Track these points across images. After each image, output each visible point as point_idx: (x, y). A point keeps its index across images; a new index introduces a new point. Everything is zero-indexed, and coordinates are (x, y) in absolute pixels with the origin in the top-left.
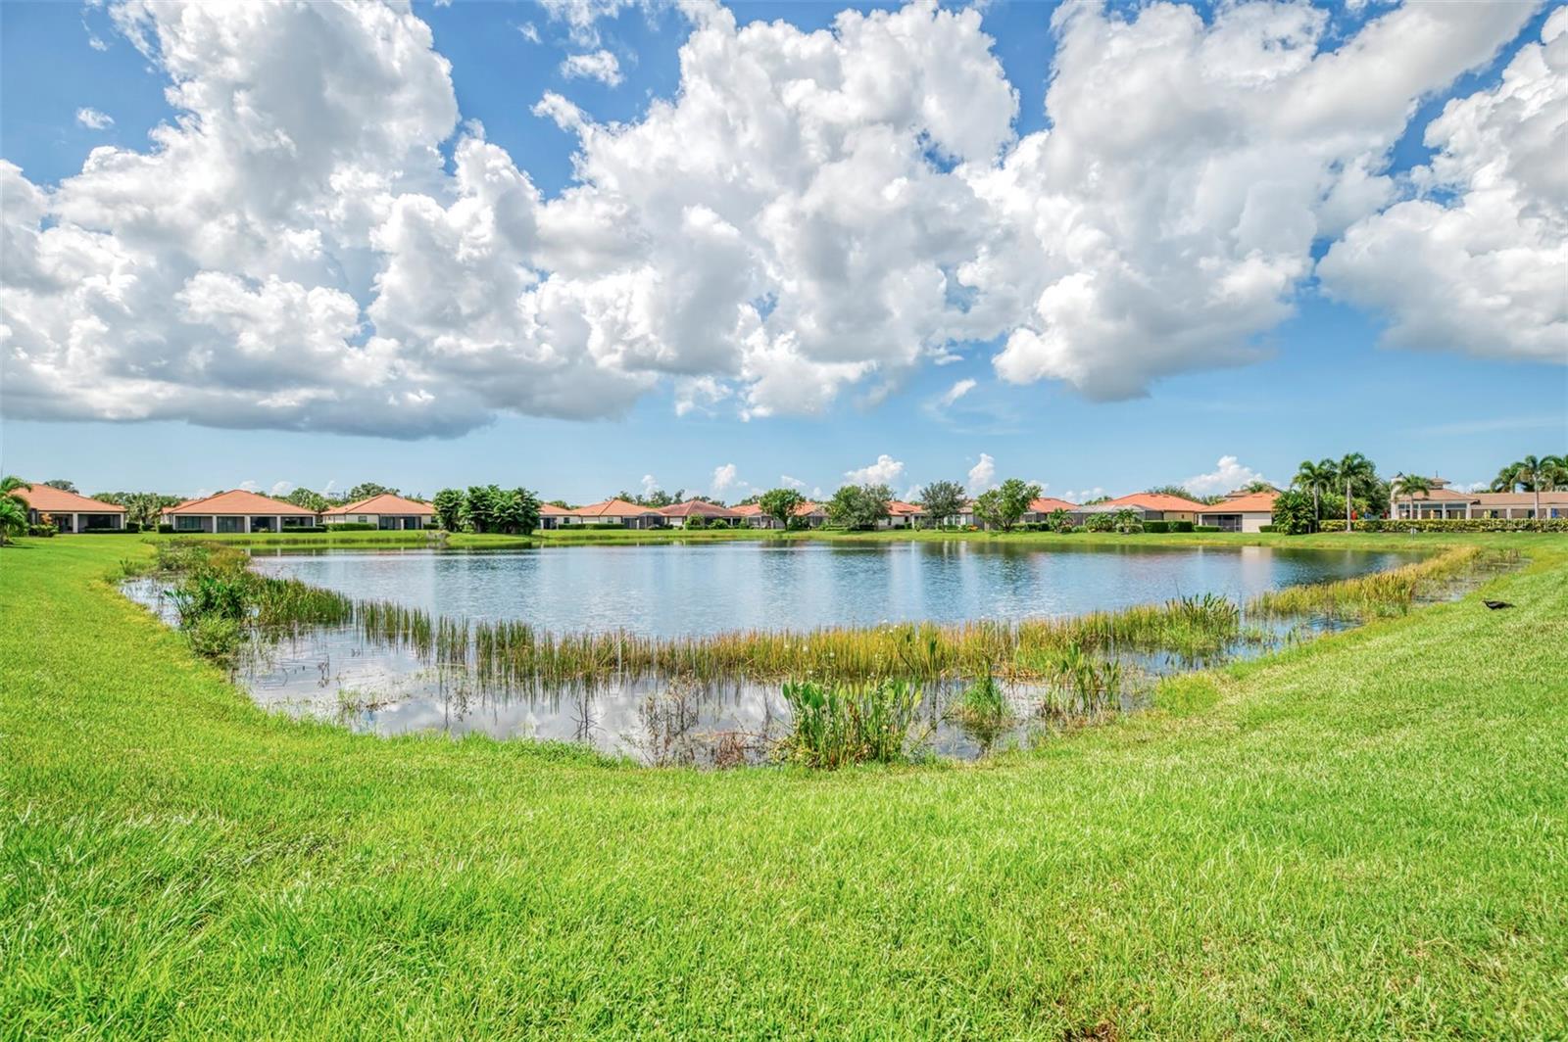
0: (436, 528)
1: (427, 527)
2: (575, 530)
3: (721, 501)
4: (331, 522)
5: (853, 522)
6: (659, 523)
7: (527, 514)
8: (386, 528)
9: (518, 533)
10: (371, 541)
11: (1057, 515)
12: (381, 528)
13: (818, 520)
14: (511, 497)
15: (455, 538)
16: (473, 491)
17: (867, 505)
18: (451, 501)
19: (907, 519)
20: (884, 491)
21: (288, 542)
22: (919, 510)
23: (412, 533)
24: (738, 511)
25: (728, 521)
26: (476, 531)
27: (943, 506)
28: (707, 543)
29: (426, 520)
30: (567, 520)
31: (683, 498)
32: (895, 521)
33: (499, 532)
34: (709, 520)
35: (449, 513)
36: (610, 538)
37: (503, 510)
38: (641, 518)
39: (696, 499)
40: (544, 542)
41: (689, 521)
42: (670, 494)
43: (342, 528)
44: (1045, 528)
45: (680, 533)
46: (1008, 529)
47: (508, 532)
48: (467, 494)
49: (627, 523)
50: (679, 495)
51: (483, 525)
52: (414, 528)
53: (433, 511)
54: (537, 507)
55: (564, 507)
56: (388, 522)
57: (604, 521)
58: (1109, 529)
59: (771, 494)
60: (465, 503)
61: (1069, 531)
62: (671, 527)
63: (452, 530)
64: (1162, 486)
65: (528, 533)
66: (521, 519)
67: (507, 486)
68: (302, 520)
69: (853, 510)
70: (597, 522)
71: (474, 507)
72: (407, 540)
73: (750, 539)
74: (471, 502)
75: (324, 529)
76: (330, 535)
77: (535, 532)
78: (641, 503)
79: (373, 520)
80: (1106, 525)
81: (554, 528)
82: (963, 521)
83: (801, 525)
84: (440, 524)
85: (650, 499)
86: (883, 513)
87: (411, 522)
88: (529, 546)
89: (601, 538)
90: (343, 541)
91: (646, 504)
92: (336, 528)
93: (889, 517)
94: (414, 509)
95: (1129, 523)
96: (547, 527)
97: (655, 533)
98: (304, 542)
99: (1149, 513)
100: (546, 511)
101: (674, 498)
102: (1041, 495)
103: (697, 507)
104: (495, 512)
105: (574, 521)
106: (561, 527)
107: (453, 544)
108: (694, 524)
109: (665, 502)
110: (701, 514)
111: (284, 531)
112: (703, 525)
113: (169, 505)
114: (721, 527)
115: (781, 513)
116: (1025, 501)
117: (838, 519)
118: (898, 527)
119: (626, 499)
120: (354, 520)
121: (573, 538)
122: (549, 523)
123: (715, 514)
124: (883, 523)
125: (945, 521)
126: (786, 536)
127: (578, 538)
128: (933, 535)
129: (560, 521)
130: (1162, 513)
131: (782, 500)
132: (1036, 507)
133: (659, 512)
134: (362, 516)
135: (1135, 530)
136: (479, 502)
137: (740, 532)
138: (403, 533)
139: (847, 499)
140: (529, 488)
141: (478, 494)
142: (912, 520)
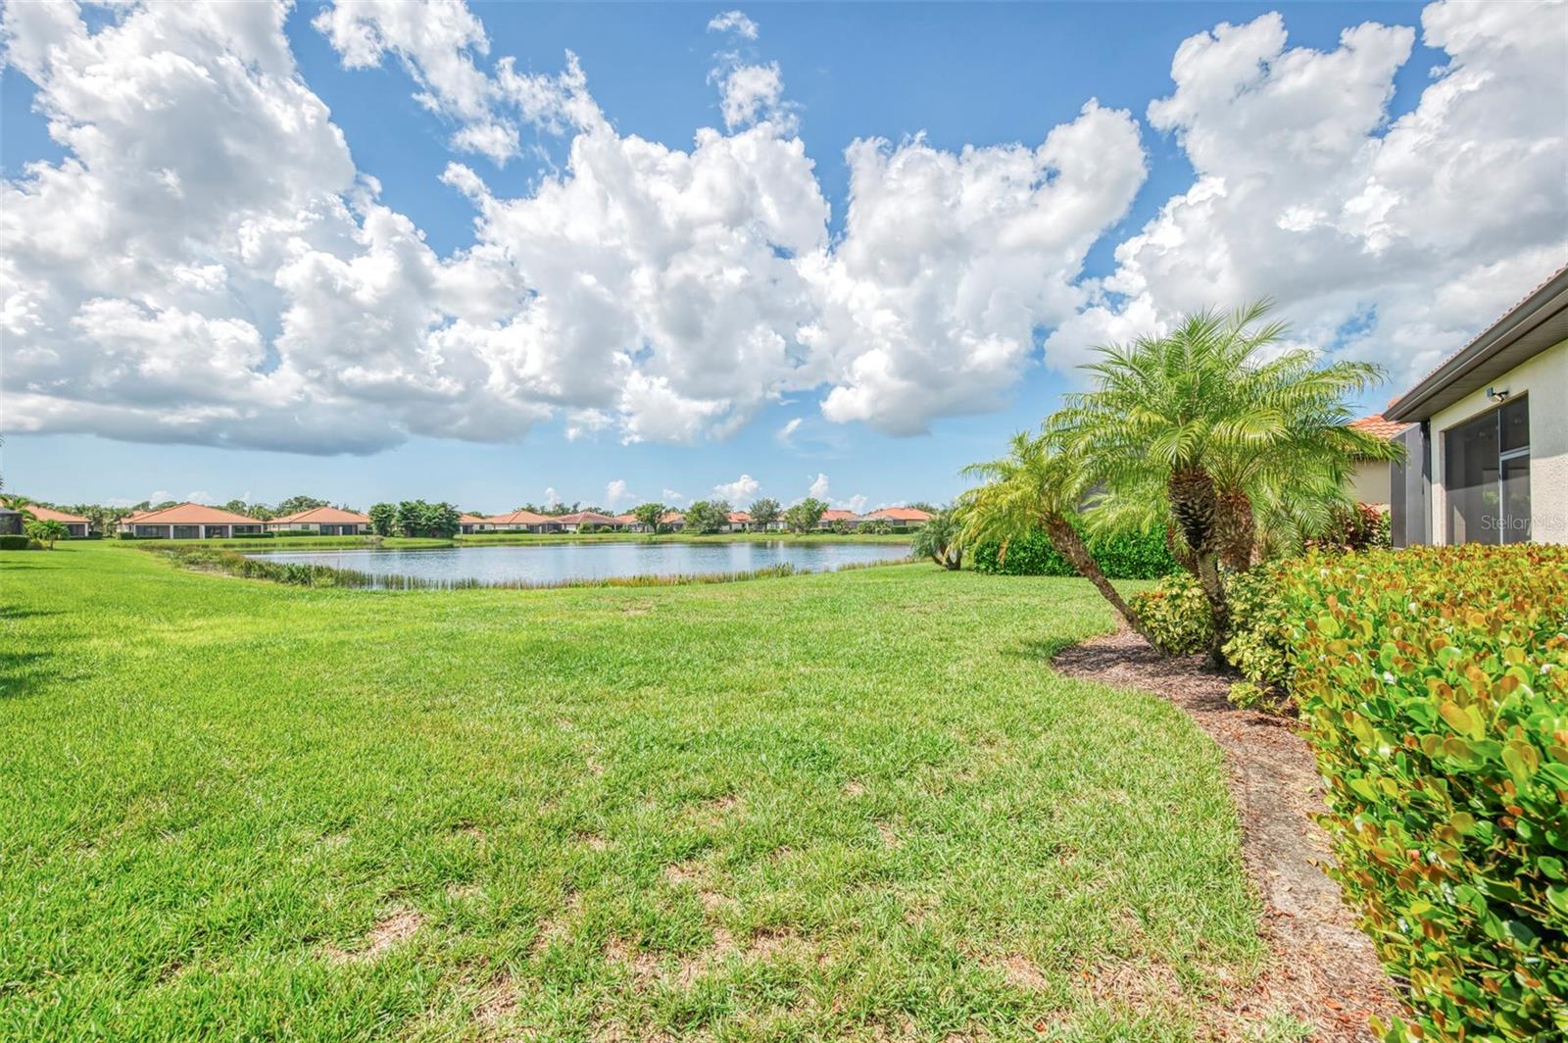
0: (371, 533)
1: (362, 533)
2: (487, 533)
3: (610, 510)
4: (276, 529)
5: (703, 527)
6: (557, 528)
7: (449, 522)
8: (326, 534)
9: (442, 537)
10: (315, 544)
11: (839, 522)
12: (322, 534)
13: (680, 526)
14: (436, 510)
15: (387, 542)
16: (403, 505)
17: (713, 515)
18: (384, 512)
19: (743, 525)
20: (725, 504)
21: (242, 546)
22: (750, 520)
23: (351, 538)
24: (619, 519)
25: (613, 527)
26: (406, 536)
27: (765, 517)
28: (595, 543)
29: (362, 528)
30: (482, 527)
31: (579, 509)
32: (734, 527)
33: (426, 536)
34: (597, 526)
35: (382, 521)
36: (518, 540)
37: (429, 519)
38: (543, 525)
39: (590, 510)
40: (464, 544)
41: (581, 527)
42: (569, 505)
43: (287, 534)
44: (833, 531)
45: (576, 536)
46: (808, 532)
47: (434, 536)
48: (400, 508)
49: (532, 529)
50: (575, 506)
51: (412, 531)
52: (351, 534)
53: (368, 521)
54: (458, 516)
55: (479, 516)
56: (328, 529)
57: (513, 527)
58: (871, 532)
59: (644, 507)
60: (397, 514)
61: (847, 533)
62: (568, 532)
63: (385, 535)
64: (915, 502)
65: (451, 538)
66: (445, 527)
67: (433, 500)
68: (251, 528)
69: (703, 519)
70: (507, 528)
71: (405, 517)
72: (347, 544)
73: (629, 541)
74: (402, 513)
75: (271, 535)
76: (276, 540)
77: (456, 536)
78: (544, 513)
79: (315, 528)
80: (868, 530)
81: (472, 533)
82: (781, 526)
83: (667, 529)
84: (375, 530)
85: (551, 510)
86: (725, 522)
87: (349, 529)
88: (451, 546)
89: (510, 540)
90: (291, 545)
91: (549, 514)
92: (281, 535)
93: (730, 524)
94: (351, 519)
95: (883, 528)
96: (465, 532)
97: (553, 536)
98: (256, 545)
99: (895, 521)
100: (465, 520)
101: (572, 509)
102: (829, 508)
103: (588, 517)
104: (423, 521)
105: (487, 528)
106: (477, 532)
107: (386, 546)
108: (586, 529)
109: (564, 512)
110: (591, 522)
111: (235, 537)
112: (592, 530)
113: (124, 516)
114: (607, 531)
115: (651, 521)
116: (819, 513)
117: (692, 525)
118: (737, 531)
119: (531, 510)
120: (299, 528)
121: (487, 541)
122: (467, 529)
123: (603, 522)
124: (725, 528)
125: (769, 526)
126: (654, 538)
127: (492, 541)
128: (760, 537)
129: (476, 528)
130: (905, 521)
131: (653, 512)
132: (826, 517)
133: (558, 520)
134: (306, 525)
135: (886, 533)
136: (409, 513)
137: (622, 536)
138: (341, 538)
139: (699, 511)
140: (451, 503)
141: (408, 507)
142: (747, 526)
